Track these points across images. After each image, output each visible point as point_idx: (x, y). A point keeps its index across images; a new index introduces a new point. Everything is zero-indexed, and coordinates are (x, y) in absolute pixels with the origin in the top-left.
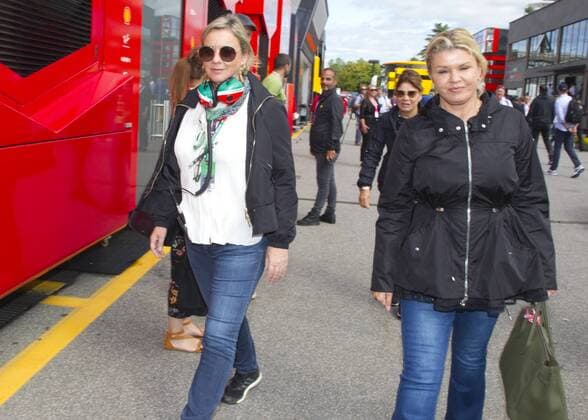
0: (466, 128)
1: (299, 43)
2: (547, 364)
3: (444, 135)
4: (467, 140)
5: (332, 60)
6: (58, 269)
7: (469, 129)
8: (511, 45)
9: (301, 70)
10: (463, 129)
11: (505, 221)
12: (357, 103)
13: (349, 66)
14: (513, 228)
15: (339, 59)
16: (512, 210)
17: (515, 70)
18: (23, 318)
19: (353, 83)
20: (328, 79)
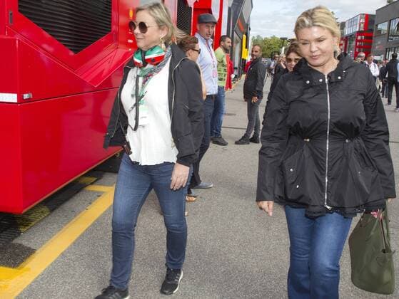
0: (326, 80)
1: (233, 26)
2: (384, 251)
3: (310, 86)
4: (327, 88)
5: (254, 37)
6: (94, 170)
7: (329, 81)
8: (377, 26)
9: (235, 44)
10: (324, 80)
11: (356, 149)
12: (272, 66)
13: (265, 41)
14: (362, 155)
15: (258, 36)
16: (361, 141)
17: (379, 43)
18: (75, 198)
19: (268, 52)
20: (256, 52)
